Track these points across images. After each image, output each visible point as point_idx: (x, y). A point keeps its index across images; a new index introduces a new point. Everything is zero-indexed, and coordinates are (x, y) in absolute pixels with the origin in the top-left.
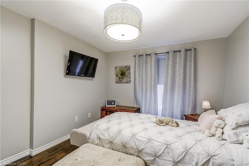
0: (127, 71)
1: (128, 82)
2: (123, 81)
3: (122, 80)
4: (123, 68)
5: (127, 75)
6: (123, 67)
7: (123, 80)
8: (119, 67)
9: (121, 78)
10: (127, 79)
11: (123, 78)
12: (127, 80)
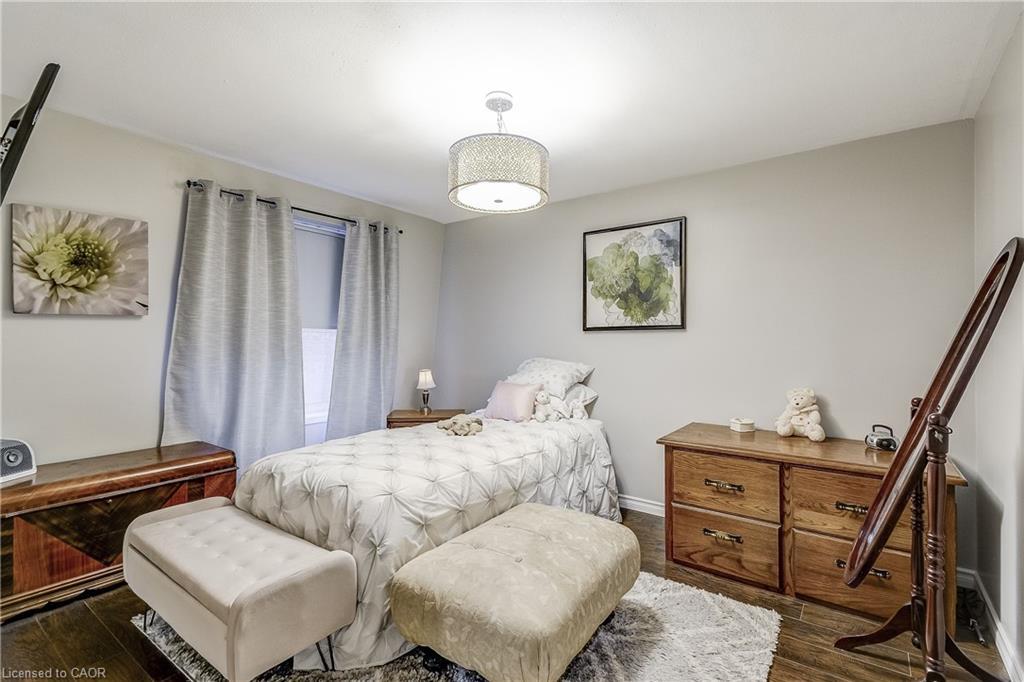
0: (121, 247)
1: (128, 314)
2: (89, 307)
3: (80, 296)
4: (92, 227)
5: (127, 275)
6: (92, 217)
7: (93, 302)
8: (57, 212)
9: (74, 286)
10: (124, 296)
11: (87, 287)
12: (126, 301)
